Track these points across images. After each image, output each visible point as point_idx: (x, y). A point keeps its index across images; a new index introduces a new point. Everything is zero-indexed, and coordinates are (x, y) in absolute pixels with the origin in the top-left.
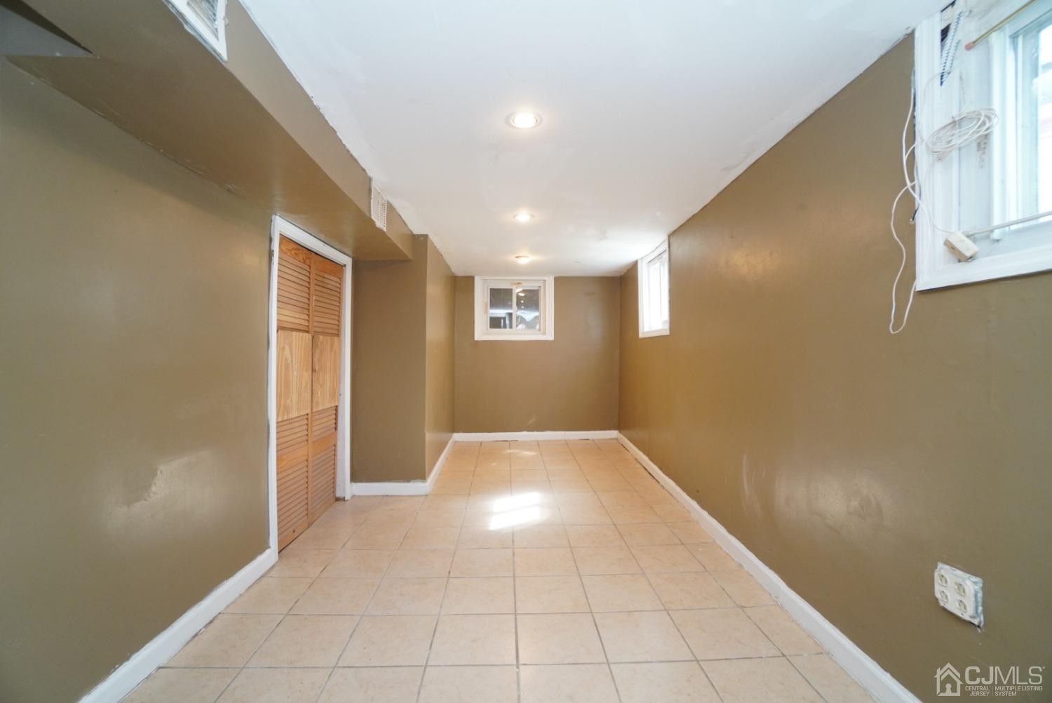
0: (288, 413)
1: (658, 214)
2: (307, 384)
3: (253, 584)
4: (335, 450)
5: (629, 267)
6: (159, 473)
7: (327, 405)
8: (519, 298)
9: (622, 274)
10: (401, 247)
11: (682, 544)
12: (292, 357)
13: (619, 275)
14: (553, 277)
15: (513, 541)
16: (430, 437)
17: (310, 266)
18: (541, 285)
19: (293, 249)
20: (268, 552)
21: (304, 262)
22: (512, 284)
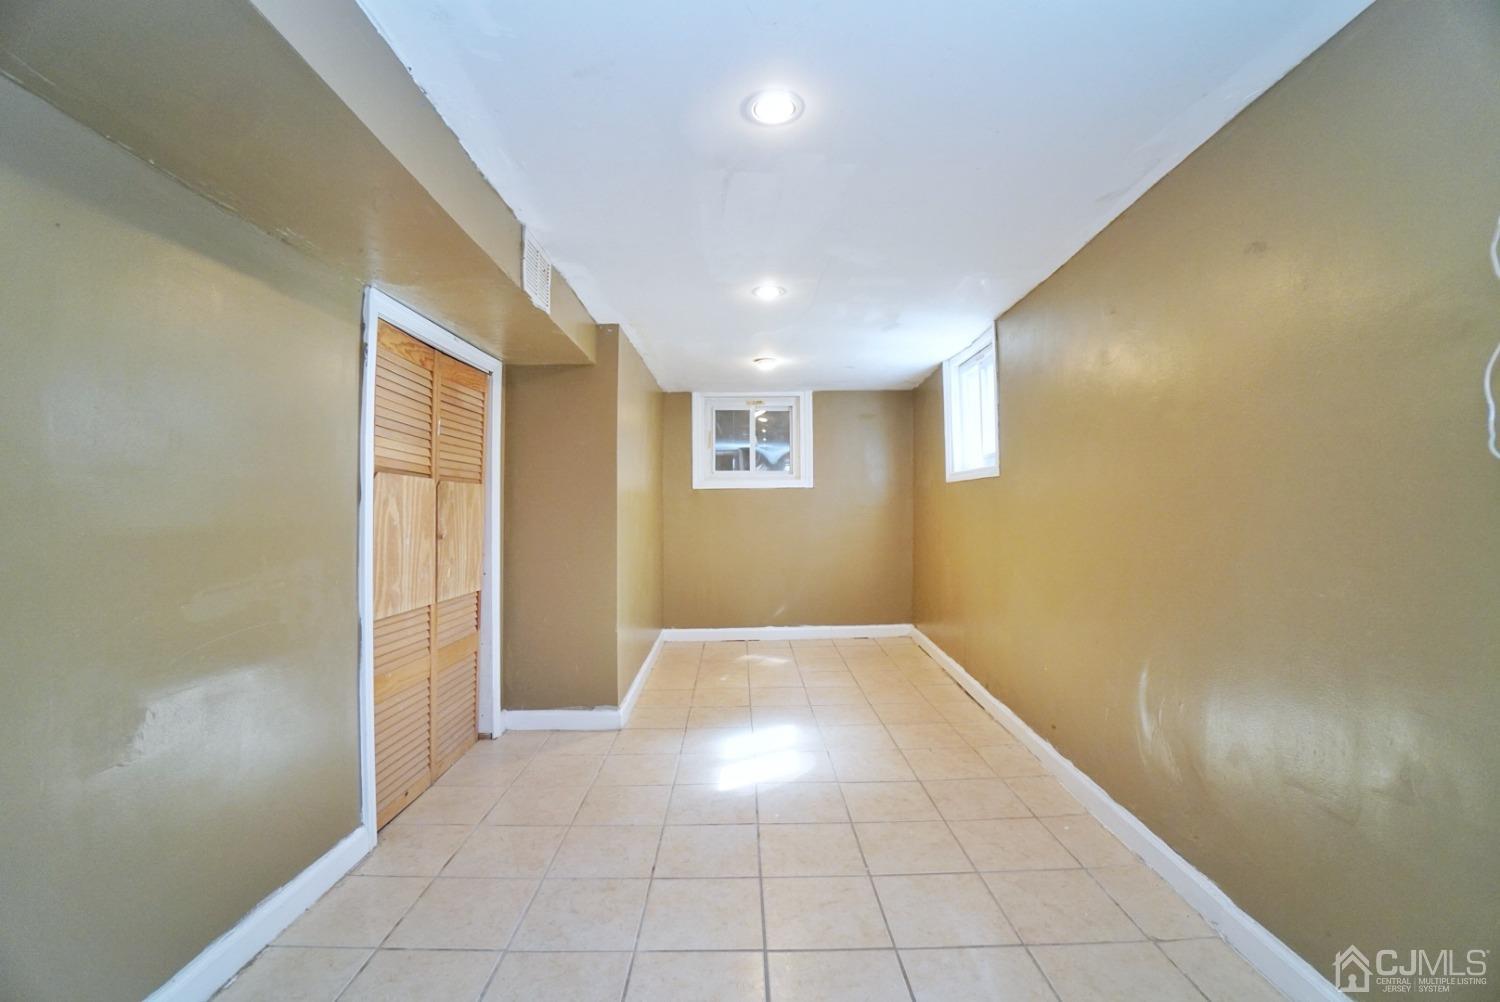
0: (394, 606)
1: (983, 282)
2: (428, 557)
3: (331, 889)
4: (476, 660)
5: (929, 375)
6: (148, 715)
7: (462, 591)
8: (759, 425)
9: (917, 385)
10: (576, 343)
11: (1035, 816)
12: (401, 517)
13: (910, 387)
14: (811, 392)
15: (757, 812)
16: (625, 635)
17: (432, 372)
18: (792, 403)
19: (403, 344)
20: (359, 832)
21: (423, 365)
22: (748, 403)
